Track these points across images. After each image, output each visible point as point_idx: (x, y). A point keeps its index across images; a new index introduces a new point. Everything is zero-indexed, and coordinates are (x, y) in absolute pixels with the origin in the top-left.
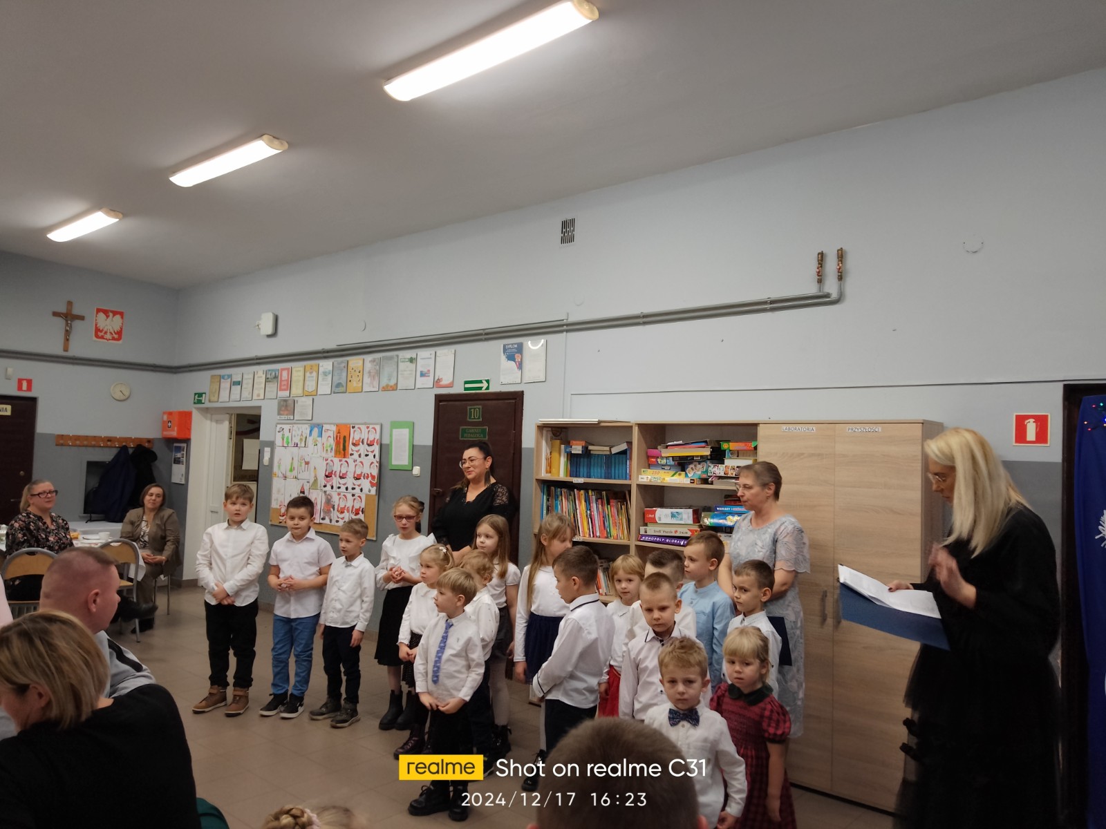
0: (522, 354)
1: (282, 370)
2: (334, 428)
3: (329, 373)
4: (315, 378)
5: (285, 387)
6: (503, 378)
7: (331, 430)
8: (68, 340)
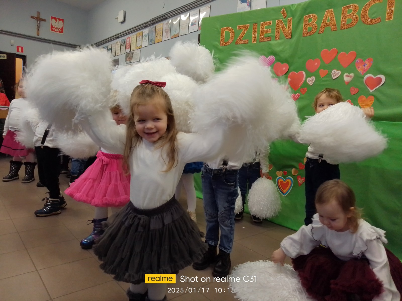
1: (128, 38)
3: (147, 35)
4: (141, 39)
5: (128, 47)
8: (38, 30)
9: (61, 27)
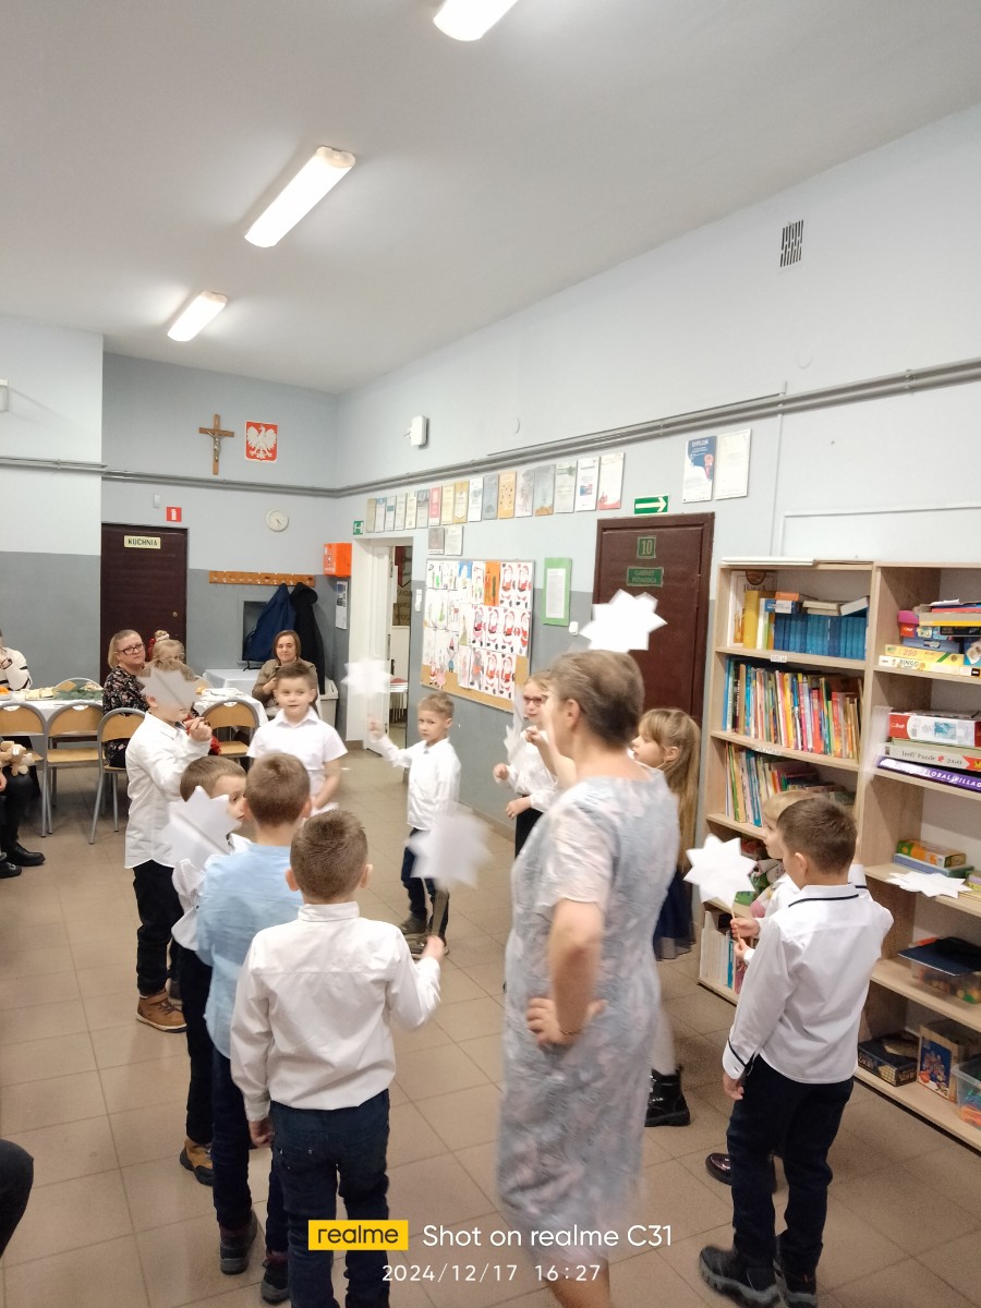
0: (714, 455)
1: (434, 490)
2: (483, 566)
3: (480, 493)
4: (465, 500)
5: (434, 513)
6: (687, 493)
7: (480, 569)
8: (217, 461)
9: (271, 446)
